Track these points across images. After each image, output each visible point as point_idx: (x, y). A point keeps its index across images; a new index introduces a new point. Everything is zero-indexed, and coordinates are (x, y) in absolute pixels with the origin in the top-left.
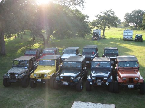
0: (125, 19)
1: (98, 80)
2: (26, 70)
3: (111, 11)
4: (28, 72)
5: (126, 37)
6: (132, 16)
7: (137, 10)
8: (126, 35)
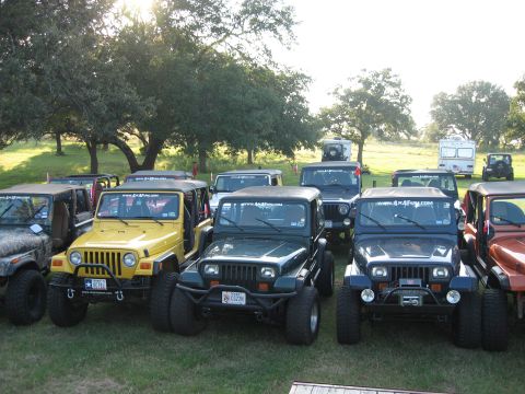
0: (433, 112)
1: (402, 281)
2: (38, 238)
3: (386, 74)
4: (44, 249)
5: (449, 166)
6: (455, 102)
7: (475, 83)
8: (450, 158)
